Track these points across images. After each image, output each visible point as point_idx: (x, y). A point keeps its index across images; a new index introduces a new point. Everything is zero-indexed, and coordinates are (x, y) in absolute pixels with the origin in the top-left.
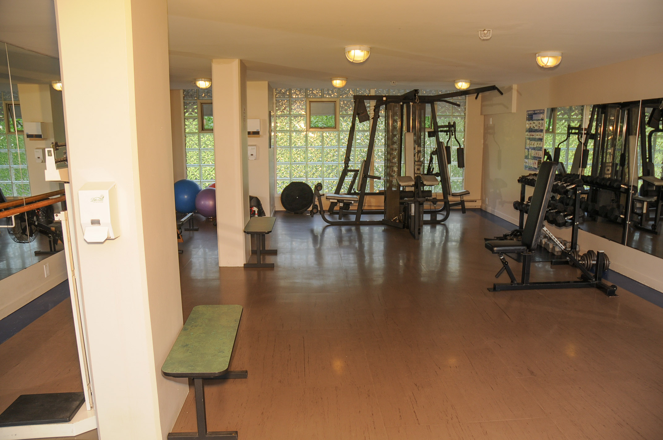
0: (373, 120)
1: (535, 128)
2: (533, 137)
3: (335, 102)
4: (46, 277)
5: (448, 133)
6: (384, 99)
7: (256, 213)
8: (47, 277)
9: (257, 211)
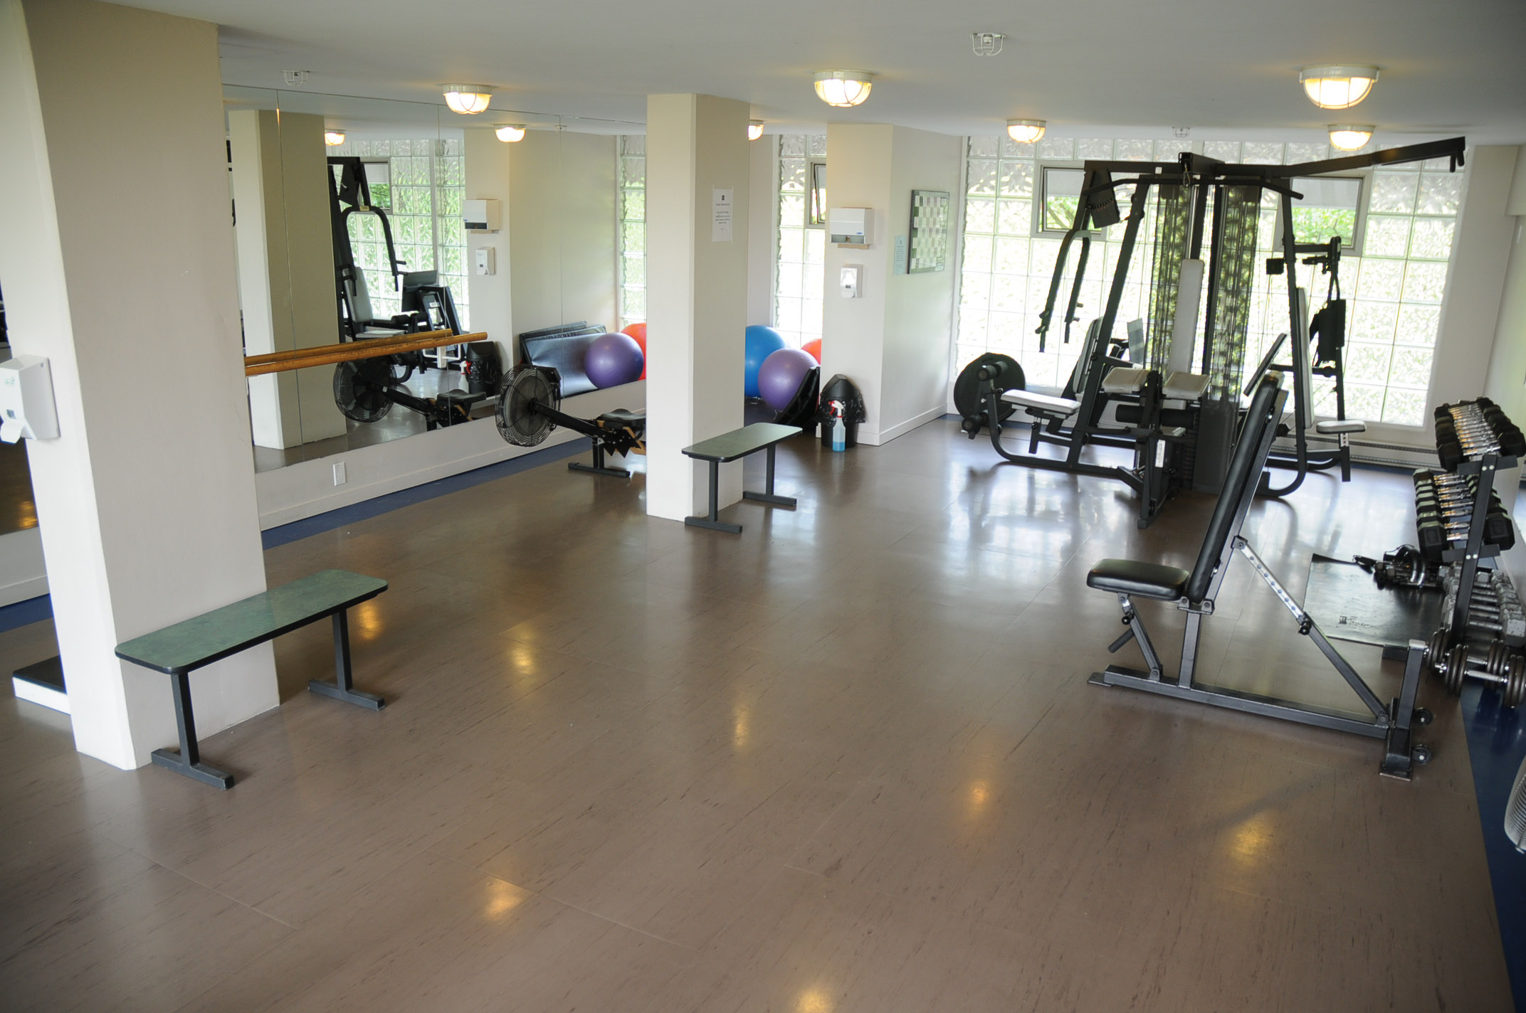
0: (1127, 221)
4: (335, 485)
5: (1320, 266)
6: (1158, 170)
7: (839, 413)
8: (337, 485)
9: (842, 410)
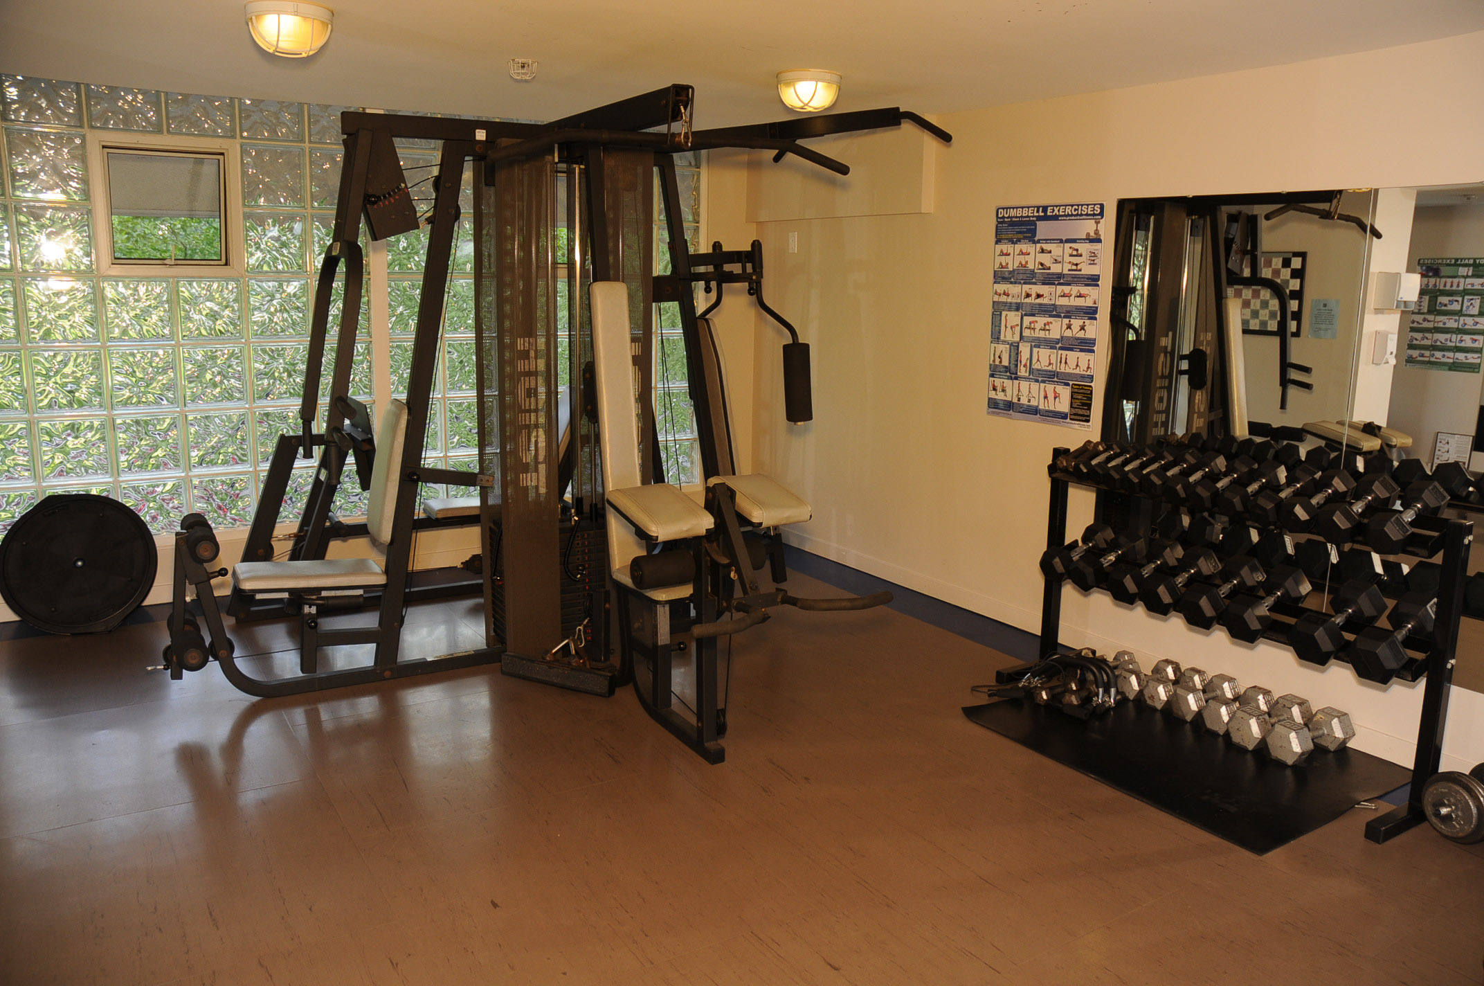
0: (429, 226)
1: (1049, 269)
2: (1039, 301)
3: (221, 157)
5: (713, 284)
6: (481, 135)
